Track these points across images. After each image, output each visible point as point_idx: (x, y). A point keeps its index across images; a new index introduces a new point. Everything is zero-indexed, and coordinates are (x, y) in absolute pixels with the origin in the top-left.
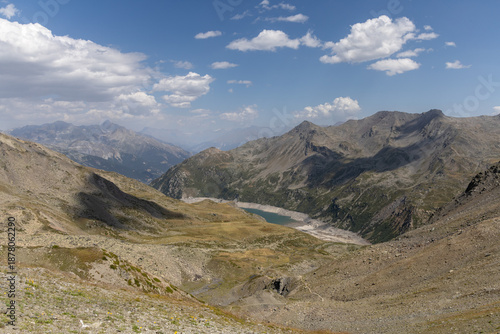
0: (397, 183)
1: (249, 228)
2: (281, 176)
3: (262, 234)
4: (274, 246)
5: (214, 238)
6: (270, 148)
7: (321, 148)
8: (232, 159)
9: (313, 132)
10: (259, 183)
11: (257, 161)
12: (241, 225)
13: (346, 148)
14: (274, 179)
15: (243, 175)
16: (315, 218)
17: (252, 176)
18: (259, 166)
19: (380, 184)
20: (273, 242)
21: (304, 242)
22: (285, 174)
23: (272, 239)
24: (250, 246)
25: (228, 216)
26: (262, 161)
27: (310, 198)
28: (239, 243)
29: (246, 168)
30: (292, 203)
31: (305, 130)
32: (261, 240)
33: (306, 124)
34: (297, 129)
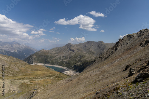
0: (91, 59)
1: (46, 73)
2: (62, 57)
3: (49, 74)
4: (52, 78)
5: (34, 76)
6: (59, 50)
7: (73, 50)
8: (49, 53)
9: (71, 46)
10: (56, 59)
11: (56, 53)
12: (44, 72)
13: (79, 50)
14: (60, 58)
15: (51, 57)
16: (70, 69)
17: (54, 57)
18: (56, 55)
19: (87, 60)
20: (52, 77)
21: (61, 76)
22: (63, 57)
23: (52, 76)
24: (44, 78)
25: (41, 69)
26: (57, 53)
27: (69, 63)
28: (41, 77)
29: (52, 55)
30: (64, 65)
31: (69, 45)
32: (48, 76)
33: (69, 44)
34: (67, 45)
